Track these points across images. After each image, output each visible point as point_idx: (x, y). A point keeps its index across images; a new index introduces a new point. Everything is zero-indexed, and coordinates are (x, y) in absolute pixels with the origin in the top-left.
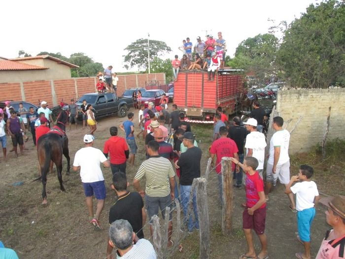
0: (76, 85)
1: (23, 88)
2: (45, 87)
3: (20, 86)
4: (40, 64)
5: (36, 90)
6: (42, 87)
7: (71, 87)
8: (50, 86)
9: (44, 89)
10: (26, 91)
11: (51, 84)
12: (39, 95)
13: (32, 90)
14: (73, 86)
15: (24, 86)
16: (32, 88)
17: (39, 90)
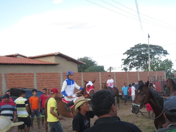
0: (82, 78)
1: (36, 78)
2: (54, 78)
3: (33, 76)
4: (52, 60)
5: (47, 81)
6: (52, 78)
7: (78, 79)
8: (60, 78)
9: (54, 80)
10: (38, 81)
11: (60, 76)
12: (49, 85)
13: (43, 81)
14: (79, 79)
15: (37, 76)
16: (44, 79)
17: (50, 81)
